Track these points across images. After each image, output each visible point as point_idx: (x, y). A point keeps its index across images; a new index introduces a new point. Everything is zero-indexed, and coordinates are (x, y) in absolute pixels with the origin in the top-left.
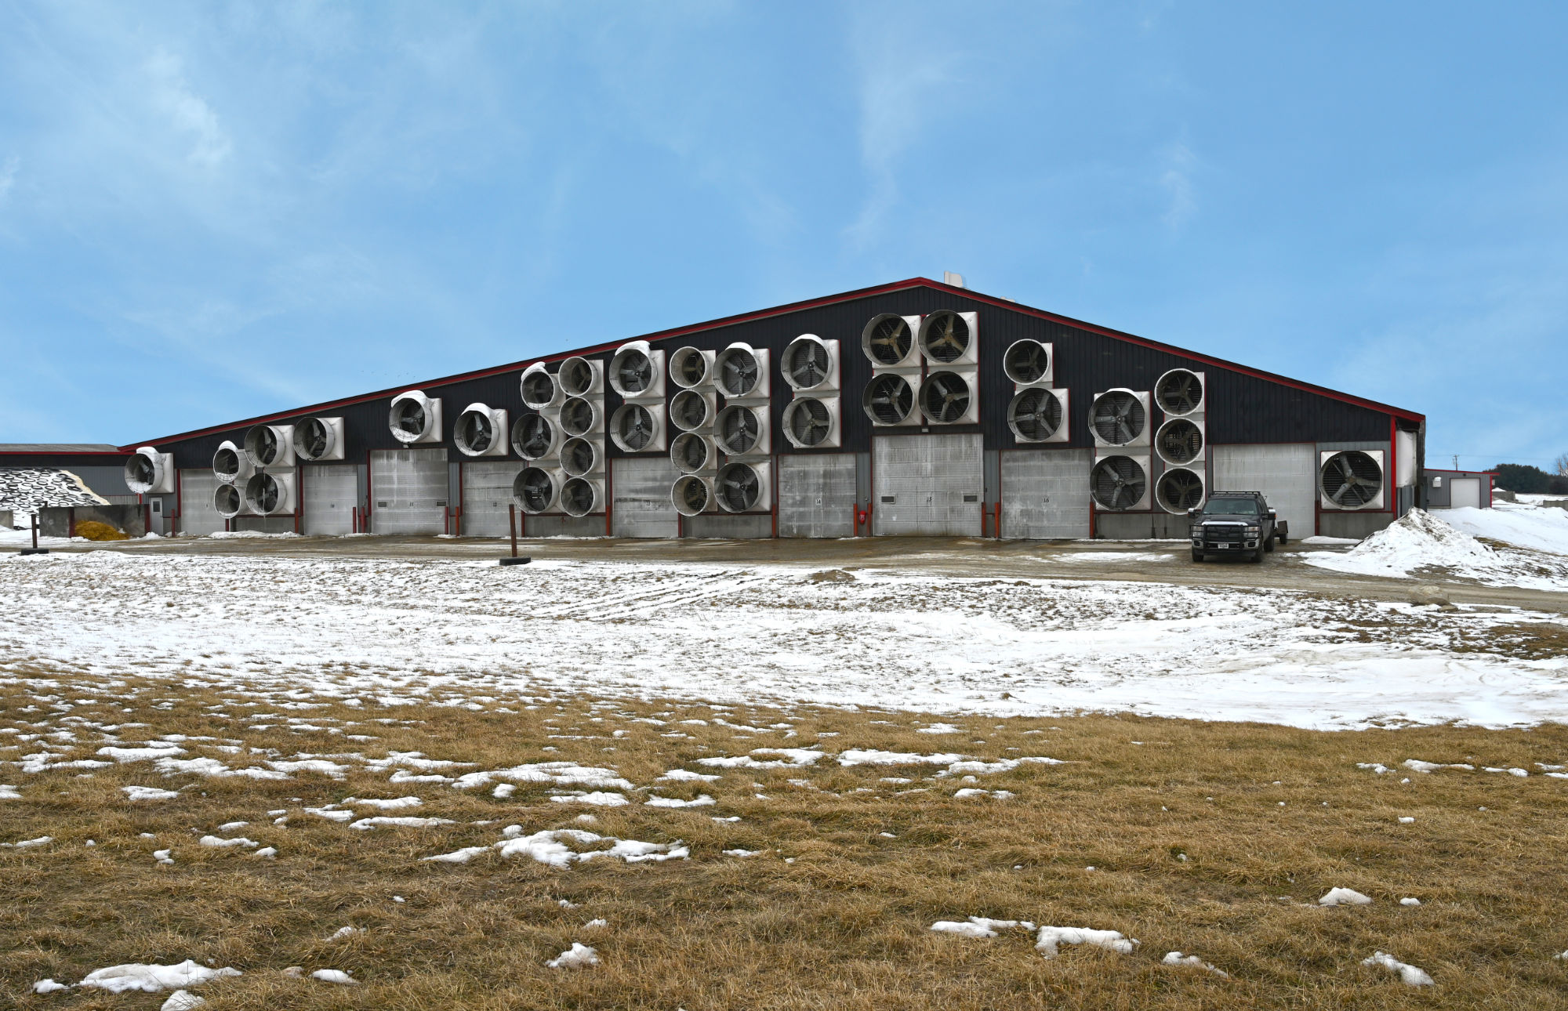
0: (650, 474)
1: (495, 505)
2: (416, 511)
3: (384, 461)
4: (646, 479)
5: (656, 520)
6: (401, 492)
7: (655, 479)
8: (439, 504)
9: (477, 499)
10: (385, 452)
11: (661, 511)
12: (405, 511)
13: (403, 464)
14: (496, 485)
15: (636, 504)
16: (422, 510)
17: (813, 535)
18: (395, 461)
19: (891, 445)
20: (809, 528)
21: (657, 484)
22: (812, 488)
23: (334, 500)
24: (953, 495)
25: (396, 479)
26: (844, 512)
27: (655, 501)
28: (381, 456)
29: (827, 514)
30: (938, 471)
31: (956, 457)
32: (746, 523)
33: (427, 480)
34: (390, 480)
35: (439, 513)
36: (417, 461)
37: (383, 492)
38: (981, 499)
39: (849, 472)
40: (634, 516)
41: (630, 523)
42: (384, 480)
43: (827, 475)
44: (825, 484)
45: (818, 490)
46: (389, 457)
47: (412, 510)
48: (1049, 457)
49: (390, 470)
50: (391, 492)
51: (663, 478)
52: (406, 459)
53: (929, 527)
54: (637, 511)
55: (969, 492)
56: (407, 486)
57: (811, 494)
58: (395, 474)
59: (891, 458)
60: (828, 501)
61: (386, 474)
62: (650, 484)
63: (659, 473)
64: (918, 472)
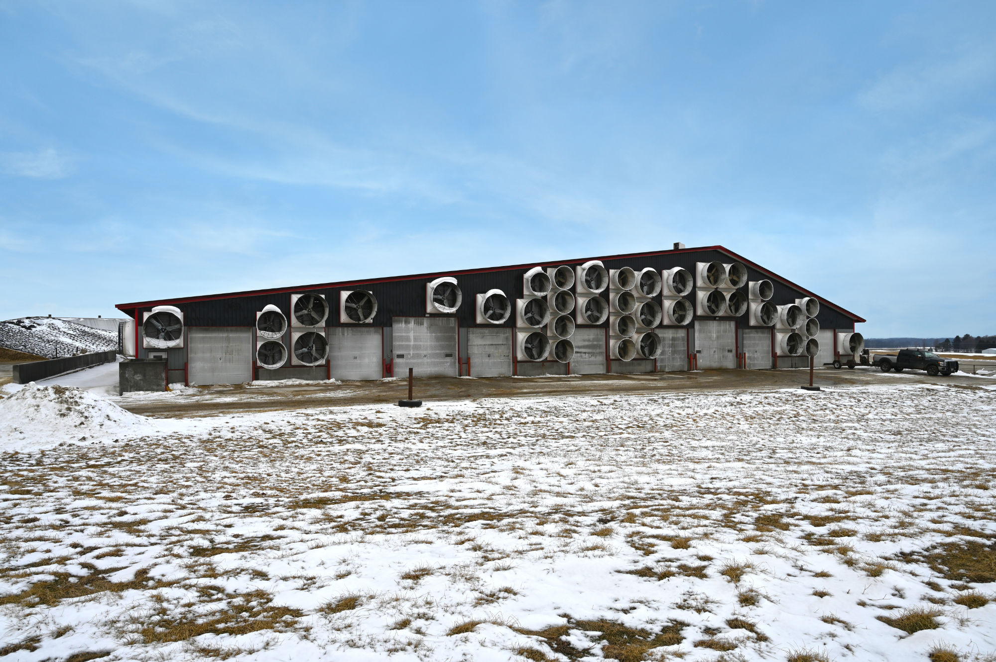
0: (586, 337)
1: (489, 356)
2: (429, 360)
3: (403, 325)
4: (584, 340)
5: (590, 364)
6: (416, 347)
7: (589, 340)
8: (447, 355)
9: (476, 352)
10: (404, 319)
11: (593, 359)
12: (420, 361)
13: (418, 328)
14: (491, 343)
15: (579, 355)
16: (433, 360)
17: (667, 370)
18: (412, 325)
19: (700, 325)
20: (665, 366)
21: (590, 343)
22: (667, 346)
23: (357, 353)
24: (723, 350)
25: (412, 338)
26: (680, 358)
27: (589, 353)
28: (399, 322)
29: (673, 359)
30: (718, 338)
31: (725, 331)
32: (639, 365)
33: (438, 339)
34: (407, 339)
35: (447, 362)
36: (430, 326)
37: (401, 347)
38: (734, 351)
39: (683, 338)
40: (577, 362)
41: (575, 366)
42: (402, 338)
43: (673, 339)
44: (672, 344)
45: (669, 347)
46: (407, 322)
47: (426, 360)
48: (757, 332)
49: (408, 331)
50: (408, 347)
51: (594, 340)
52: (422, 324)
53: (715, 365)
54: (579, 359)
55: (729, 348)
56: (422, 343)
57: (667, 349)
58: (412, 335)
59: (700, 331)
60: (674, 352)
61: (404, 334)
62: (586, 343)
63: (591, 337)
64: (710, 338)
